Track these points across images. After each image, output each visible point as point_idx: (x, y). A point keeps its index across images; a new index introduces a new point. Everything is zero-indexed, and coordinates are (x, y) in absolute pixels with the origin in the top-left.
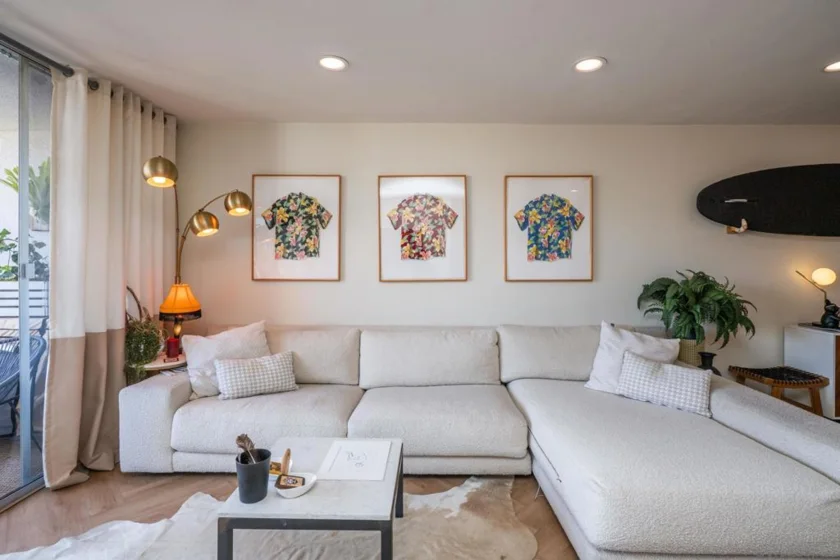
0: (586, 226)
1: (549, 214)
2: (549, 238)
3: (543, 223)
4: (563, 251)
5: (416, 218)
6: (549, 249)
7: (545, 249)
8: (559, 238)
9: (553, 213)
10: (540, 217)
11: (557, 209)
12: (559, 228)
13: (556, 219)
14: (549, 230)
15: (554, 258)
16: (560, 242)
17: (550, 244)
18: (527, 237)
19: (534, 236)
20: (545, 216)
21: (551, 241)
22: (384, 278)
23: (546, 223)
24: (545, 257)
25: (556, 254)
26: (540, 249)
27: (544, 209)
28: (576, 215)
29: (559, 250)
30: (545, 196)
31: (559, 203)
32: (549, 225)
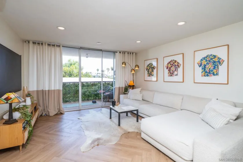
0: (225, 64)
1: (210, 61)
2: (210, 69)
3: (207, 64)
4: (215, 73)
5: (171, 66)
6: (210, 73)
7: (208, 73)
8: (213, 69)
9: (211, 61)
10: (206, 62)
11: (213, 59)
12: (213, 65)
13: (212, 63)
14: (210, 66)
15: (211, 76)
16: (214, 70)
17: (210, 71)
18: (201, 69)
19: (204, 69)
20: (208, 62)
21: (210, 70)
22: (165, 81)
23: (208, 64)
24: (208, 75)
25: (212, 74)
26: (206, 73)
27: (207, 60)
28: (220, 60)
29: (213, 73)
30: (208, 55)
31: (214, 57)
32: (210, 65)
